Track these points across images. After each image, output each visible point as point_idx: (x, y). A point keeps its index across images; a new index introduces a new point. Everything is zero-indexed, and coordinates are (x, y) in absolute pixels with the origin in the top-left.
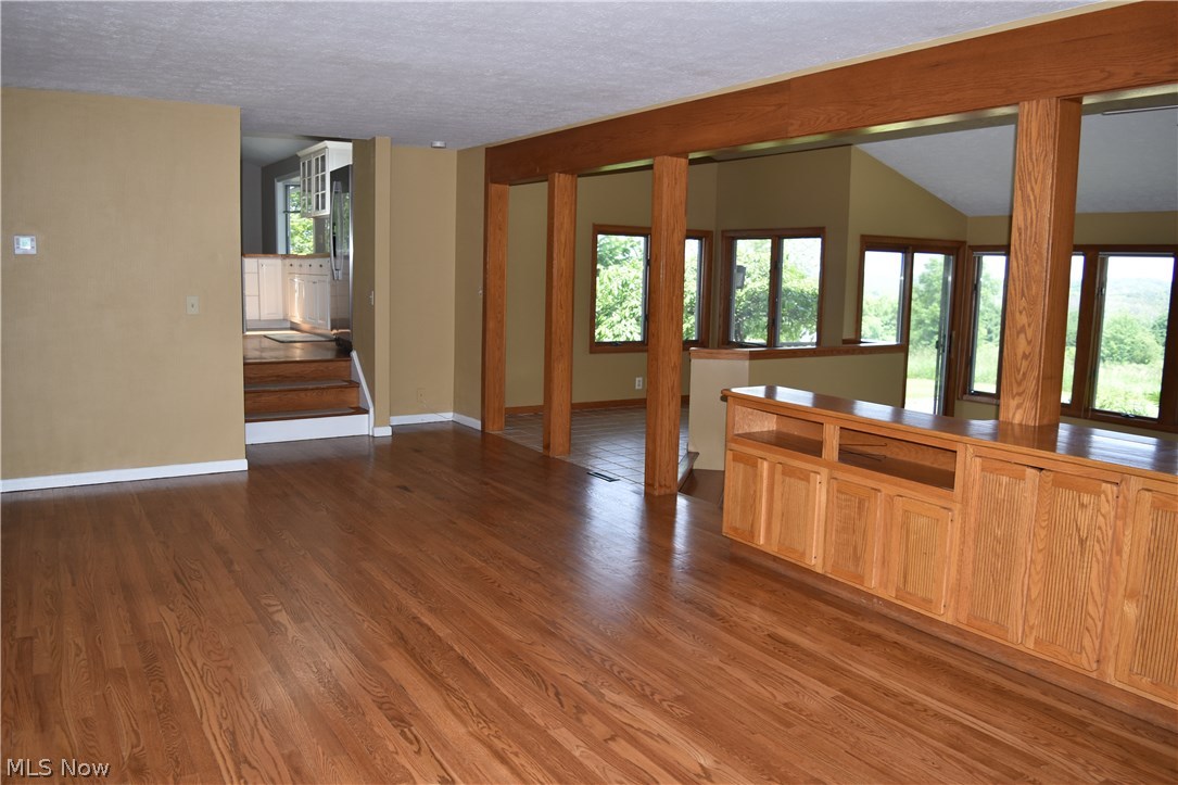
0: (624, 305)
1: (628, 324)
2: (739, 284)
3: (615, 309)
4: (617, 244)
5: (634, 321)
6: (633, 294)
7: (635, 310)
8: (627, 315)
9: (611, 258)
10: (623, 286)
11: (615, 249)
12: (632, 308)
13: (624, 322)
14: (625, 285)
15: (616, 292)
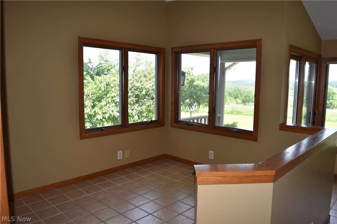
0: (108, 96)
1: (111, 106)
2: (182, 83)
3: (103, 98)
4: (105, 67)
5: (114, 104)
6: (113, 90)
7: (114, 98)
8: (110, 101)
9: (102, 73)
10: (107, 85)
11: (104, 69)
12: (112, 97)
13: (108, 105)
14: (108, 84)
15: (103, 89)
